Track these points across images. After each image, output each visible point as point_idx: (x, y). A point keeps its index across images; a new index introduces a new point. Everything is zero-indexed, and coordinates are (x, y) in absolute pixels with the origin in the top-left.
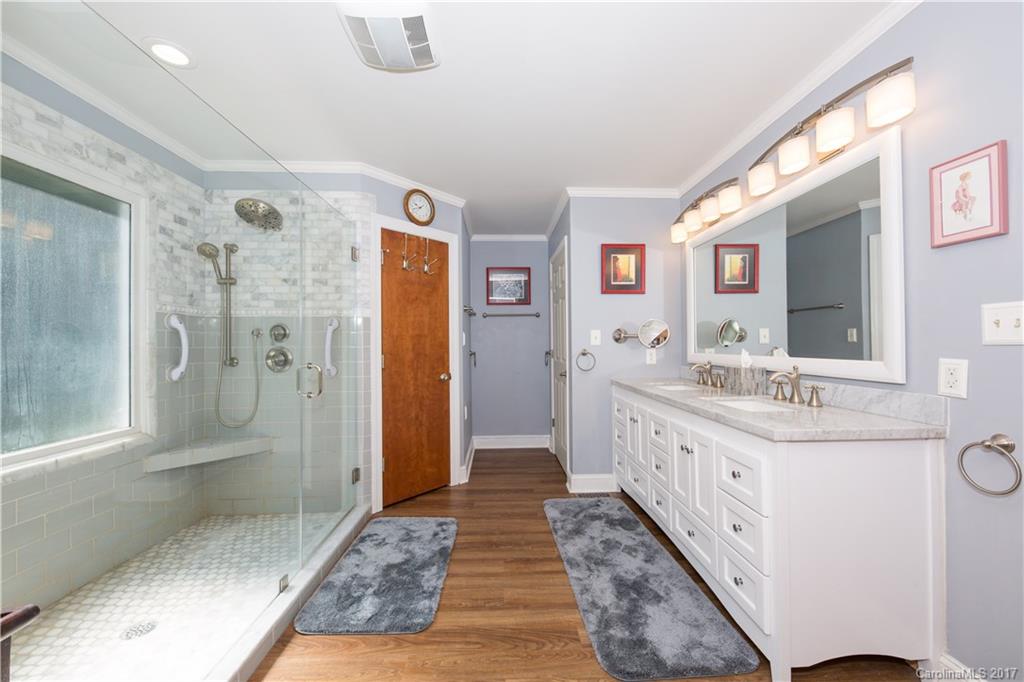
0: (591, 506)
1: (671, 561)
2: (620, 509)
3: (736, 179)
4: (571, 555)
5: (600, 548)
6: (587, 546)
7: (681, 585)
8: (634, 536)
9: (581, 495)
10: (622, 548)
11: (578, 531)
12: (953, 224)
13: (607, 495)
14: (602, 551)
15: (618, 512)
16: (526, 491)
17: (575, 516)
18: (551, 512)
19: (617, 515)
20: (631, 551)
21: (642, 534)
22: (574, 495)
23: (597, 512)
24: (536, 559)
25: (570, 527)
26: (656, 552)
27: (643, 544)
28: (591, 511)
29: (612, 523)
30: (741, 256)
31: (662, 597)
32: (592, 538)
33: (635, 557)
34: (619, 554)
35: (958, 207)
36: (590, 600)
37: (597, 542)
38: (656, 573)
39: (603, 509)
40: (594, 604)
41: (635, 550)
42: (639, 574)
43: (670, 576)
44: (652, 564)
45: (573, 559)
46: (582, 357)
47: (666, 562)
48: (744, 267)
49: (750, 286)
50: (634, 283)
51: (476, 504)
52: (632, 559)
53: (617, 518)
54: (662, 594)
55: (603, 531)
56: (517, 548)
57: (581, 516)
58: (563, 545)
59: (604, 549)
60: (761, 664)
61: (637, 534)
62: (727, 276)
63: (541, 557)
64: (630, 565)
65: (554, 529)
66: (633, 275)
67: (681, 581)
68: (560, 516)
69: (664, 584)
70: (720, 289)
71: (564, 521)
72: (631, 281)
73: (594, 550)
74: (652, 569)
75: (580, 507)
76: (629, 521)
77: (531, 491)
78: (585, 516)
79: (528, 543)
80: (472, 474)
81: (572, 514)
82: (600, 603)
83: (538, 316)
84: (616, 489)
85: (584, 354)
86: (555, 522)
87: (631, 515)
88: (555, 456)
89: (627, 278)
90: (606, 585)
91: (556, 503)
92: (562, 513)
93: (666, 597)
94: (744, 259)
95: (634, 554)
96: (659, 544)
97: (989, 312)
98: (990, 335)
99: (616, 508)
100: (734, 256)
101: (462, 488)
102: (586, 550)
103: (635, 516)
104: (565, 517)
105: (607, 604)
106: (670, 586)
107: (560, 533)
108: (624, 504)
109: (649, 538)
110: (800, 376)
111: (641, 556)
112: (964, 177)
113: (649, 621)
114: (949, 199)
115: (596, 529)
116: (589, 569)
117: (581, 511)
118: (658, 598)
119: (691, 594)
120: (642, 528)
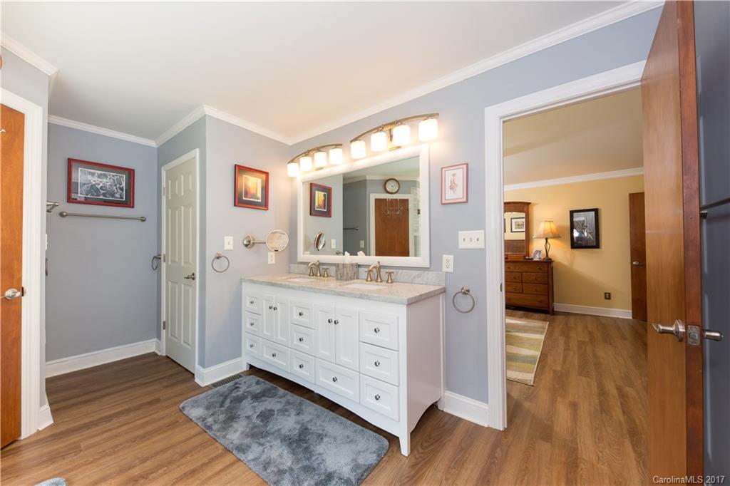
0: (231, 391)
1: (313, 406)
2: (258, 383)
3: (341, 145)
4: (236, 442)
5: (258, 422)
6: (247, 427)
7: (327, 419)
8: (278, 400)
9: (215, 385)
10: (276, 413)
11: (232, 418)
12: (450, 195)
13: (239, 376)
14: (262, 424)
15: (259, 386)
16: (150, 403)
17: (222, 405)
18: (195, 413)
19: (257, 389)
20: (284, 411)
21: (284, 396)
22: (209, 388)
23: (240, 392)
24: (202, 465)
25: (222, 417)
26: (300, 404)
27: (288, 403)
28: (234, 395)
29: (256, 397)
30: (323, 193)
31: (322, 434)
32: (248, 417)
33: (289, 416)
34: (277, 419)
35: (452, 188)
36: (276, 470)
37: (254, 419)
38: (308, 419)
39: (243, 389)
40: (281, 472)
41: (286, 410)
42: (298, 427)
43: (318, 417)
44: (303, 414)
45: (241, 445)
46: (216, 260)
47: (311, 409)
48: (325, 200)
49: (328, 214)
50: (260, 201)
51: (83, 445)
52: (289, 418)
53: (258, 391)
54: (321, 432)
55: (254, 407)
56: (174, 466)
57: (227, 403)
58: (224, 437)
59: (261, 421)
60: (389, 441)
61: (281, 397)
62: (316, 204)
63: (206, 460)
64: (288, 423)
65: (206, 426)
66: (259, 195)
67: (326, 416)
68: (206, 412)
69: (318, 424)
70: (312, 212)
71: (213, 415)
72: (258, 199)
73: (255, 427)
74: (306, 418)
75: (221, 395)
76: (269, 390)
77: (158, 401)
78: (231, 401)
79: (184, 454)
80: (55, 412)
81: (218, 405)
82: (285, 467)
83: (143, 220)
84: (245, 368)
85: (218, 258)
86: (204, 419)
87: (269, 385)
88: (167, 357)
89: (254, 196)
90: (280, 450)
91: (196, 401)
92: (208, 408)
93: (324, 433)
94: (324, 195)
95: (287, 413)
96: (299, 397)
97: (462, 234)
98: (462, 245)
99: (254, 384)
100: (320, 193)
101: (43, 436)
102: (248, 430)
103: (271, 384)
104: (211, 411)
105: (289, 464)
106: (322, 424)
107: (215, 427)
108: (259, 378)
109: (291, 397)
110: (380, 267)
111: (293, 412)
112: (454, 175)
113: (324, 457)
114: (448, 184)
115: (247, 408)
116: (261, 444)
117: (225, 399)
118: (320, 437)
119: (336, 421)
120: (281, 391)
